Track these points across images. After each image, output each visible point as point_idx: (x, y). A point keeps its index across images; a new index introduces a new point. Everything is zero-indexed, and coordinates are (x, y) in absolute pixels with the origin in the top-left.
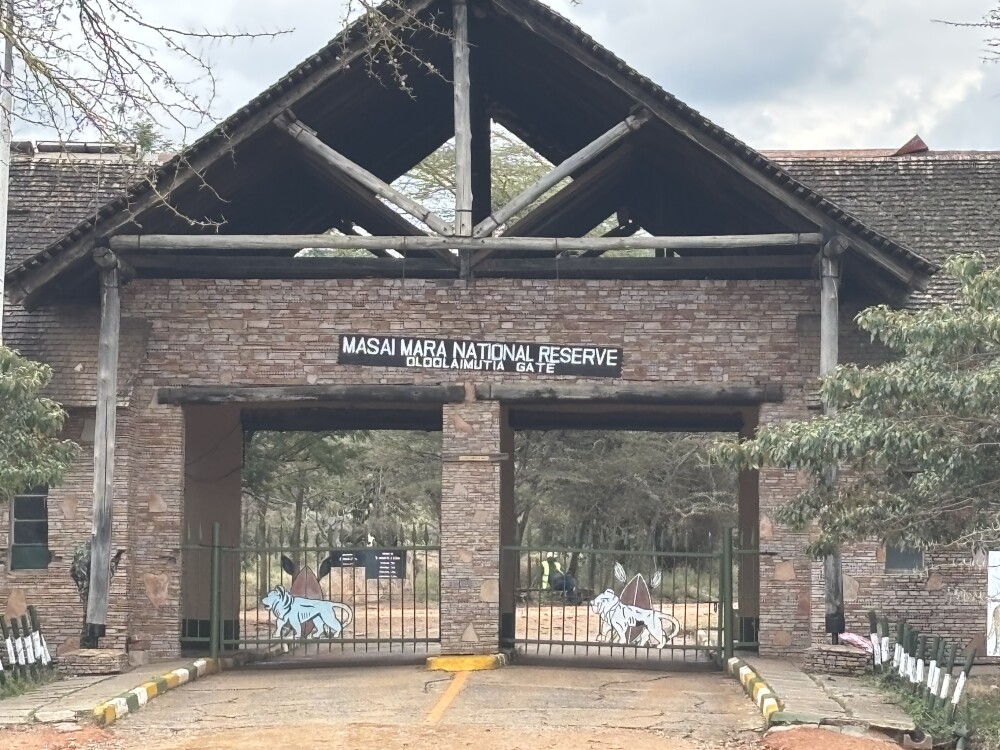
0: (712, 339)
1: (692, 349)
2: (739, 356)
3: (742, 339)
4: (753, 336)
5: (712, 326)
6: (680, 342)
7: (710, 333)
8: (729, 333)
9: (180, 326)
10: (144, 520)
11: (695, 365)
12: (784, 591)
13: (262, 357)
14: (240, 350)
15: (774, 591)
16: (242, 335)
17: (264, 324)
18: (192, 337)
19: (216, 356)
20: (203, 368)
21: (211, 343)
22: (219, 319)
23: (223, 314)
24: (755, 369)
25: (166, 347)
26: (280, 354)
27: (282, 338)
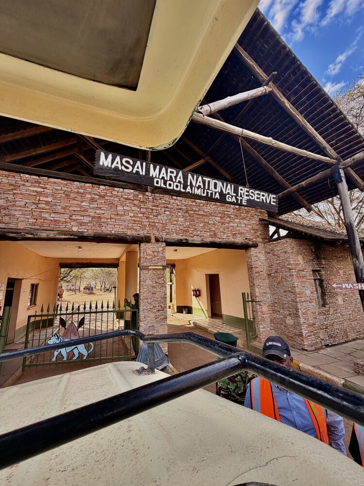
0: (236, 225)
1: (230, 228)
2: (244, 231)
3: (244, 225)
4: (247, 225)
8: (240, 223)
11: (232, 233)
12: (266, 315)
13: (47, 215)
14: (32, 211)
16: (34, 203)
20: (7, 218)
21: (14, 206)
22: (21, 194)
23: (23, 191)
24: (248, 236)
27: (59, 207)
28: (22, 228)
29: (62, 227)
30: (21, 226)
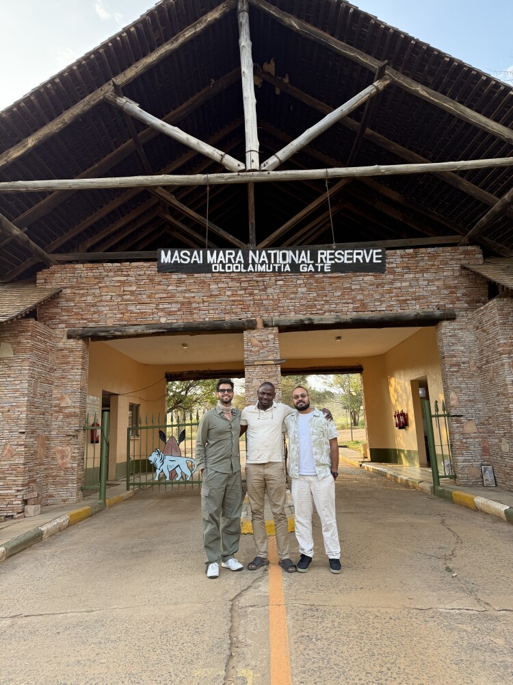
0: (407, 284)
1: (394, 291)
2: (425, 293)
3: (426, 283)
4: (432, 281)
5: (406, 276)
6: (387, 287)
7: (406, 281)
8: (417, 280)
9: (82, 292)
10: (57, 412)
11: (398, 300)
12: (471, 440)
13: (132, 308)
14: (118, 304)
15: (464, 441)
16: (120, 295)
17: (134, 288)
18: (89, 298)
19: (104, 309)
20: (96, 316)
21: (101, 301)
22: (106, 287)
23: (108, 283)
24: (435, 301)
25: (73, 304)
26: (144, 307)
27: (144, 296)
28: (111, 325)
29: (150, 320)
30: (110, 323)
